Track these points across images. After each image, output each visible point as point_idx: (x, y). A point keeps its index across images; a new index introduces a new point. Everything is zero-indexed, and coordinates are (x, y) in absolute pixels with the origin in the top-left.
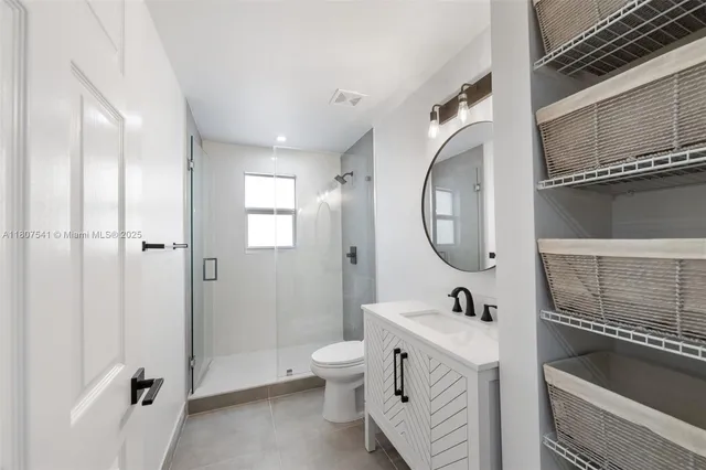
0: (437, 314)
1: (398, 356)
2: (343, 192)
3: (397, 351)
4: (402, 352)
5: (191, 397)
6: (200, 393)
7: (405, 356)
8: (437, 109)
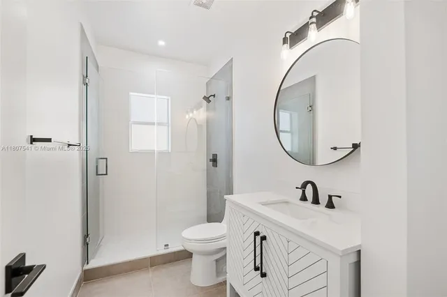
0: (287, 202)
1: (258, 238)
2: (208, 109)
3: (257, 234)
4: (261, 235)
5: (86, 267)
6: (93, 264)
7: (264, 238)
8: (288, 35)
